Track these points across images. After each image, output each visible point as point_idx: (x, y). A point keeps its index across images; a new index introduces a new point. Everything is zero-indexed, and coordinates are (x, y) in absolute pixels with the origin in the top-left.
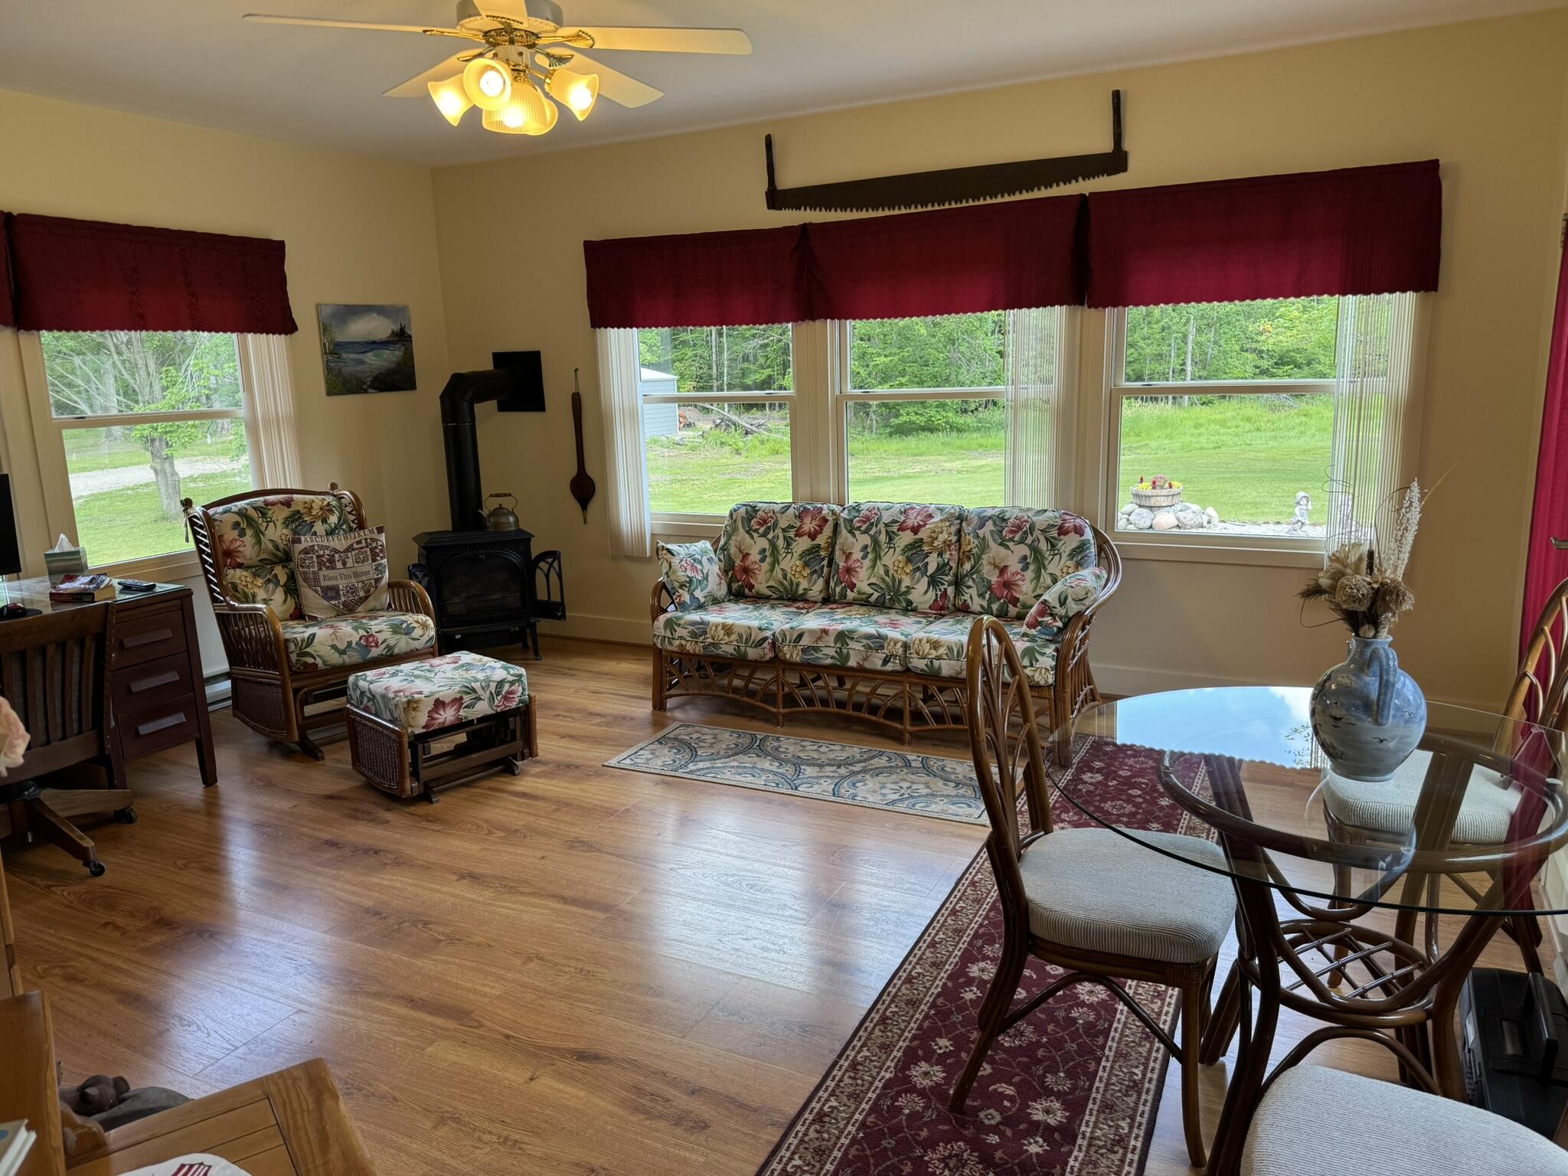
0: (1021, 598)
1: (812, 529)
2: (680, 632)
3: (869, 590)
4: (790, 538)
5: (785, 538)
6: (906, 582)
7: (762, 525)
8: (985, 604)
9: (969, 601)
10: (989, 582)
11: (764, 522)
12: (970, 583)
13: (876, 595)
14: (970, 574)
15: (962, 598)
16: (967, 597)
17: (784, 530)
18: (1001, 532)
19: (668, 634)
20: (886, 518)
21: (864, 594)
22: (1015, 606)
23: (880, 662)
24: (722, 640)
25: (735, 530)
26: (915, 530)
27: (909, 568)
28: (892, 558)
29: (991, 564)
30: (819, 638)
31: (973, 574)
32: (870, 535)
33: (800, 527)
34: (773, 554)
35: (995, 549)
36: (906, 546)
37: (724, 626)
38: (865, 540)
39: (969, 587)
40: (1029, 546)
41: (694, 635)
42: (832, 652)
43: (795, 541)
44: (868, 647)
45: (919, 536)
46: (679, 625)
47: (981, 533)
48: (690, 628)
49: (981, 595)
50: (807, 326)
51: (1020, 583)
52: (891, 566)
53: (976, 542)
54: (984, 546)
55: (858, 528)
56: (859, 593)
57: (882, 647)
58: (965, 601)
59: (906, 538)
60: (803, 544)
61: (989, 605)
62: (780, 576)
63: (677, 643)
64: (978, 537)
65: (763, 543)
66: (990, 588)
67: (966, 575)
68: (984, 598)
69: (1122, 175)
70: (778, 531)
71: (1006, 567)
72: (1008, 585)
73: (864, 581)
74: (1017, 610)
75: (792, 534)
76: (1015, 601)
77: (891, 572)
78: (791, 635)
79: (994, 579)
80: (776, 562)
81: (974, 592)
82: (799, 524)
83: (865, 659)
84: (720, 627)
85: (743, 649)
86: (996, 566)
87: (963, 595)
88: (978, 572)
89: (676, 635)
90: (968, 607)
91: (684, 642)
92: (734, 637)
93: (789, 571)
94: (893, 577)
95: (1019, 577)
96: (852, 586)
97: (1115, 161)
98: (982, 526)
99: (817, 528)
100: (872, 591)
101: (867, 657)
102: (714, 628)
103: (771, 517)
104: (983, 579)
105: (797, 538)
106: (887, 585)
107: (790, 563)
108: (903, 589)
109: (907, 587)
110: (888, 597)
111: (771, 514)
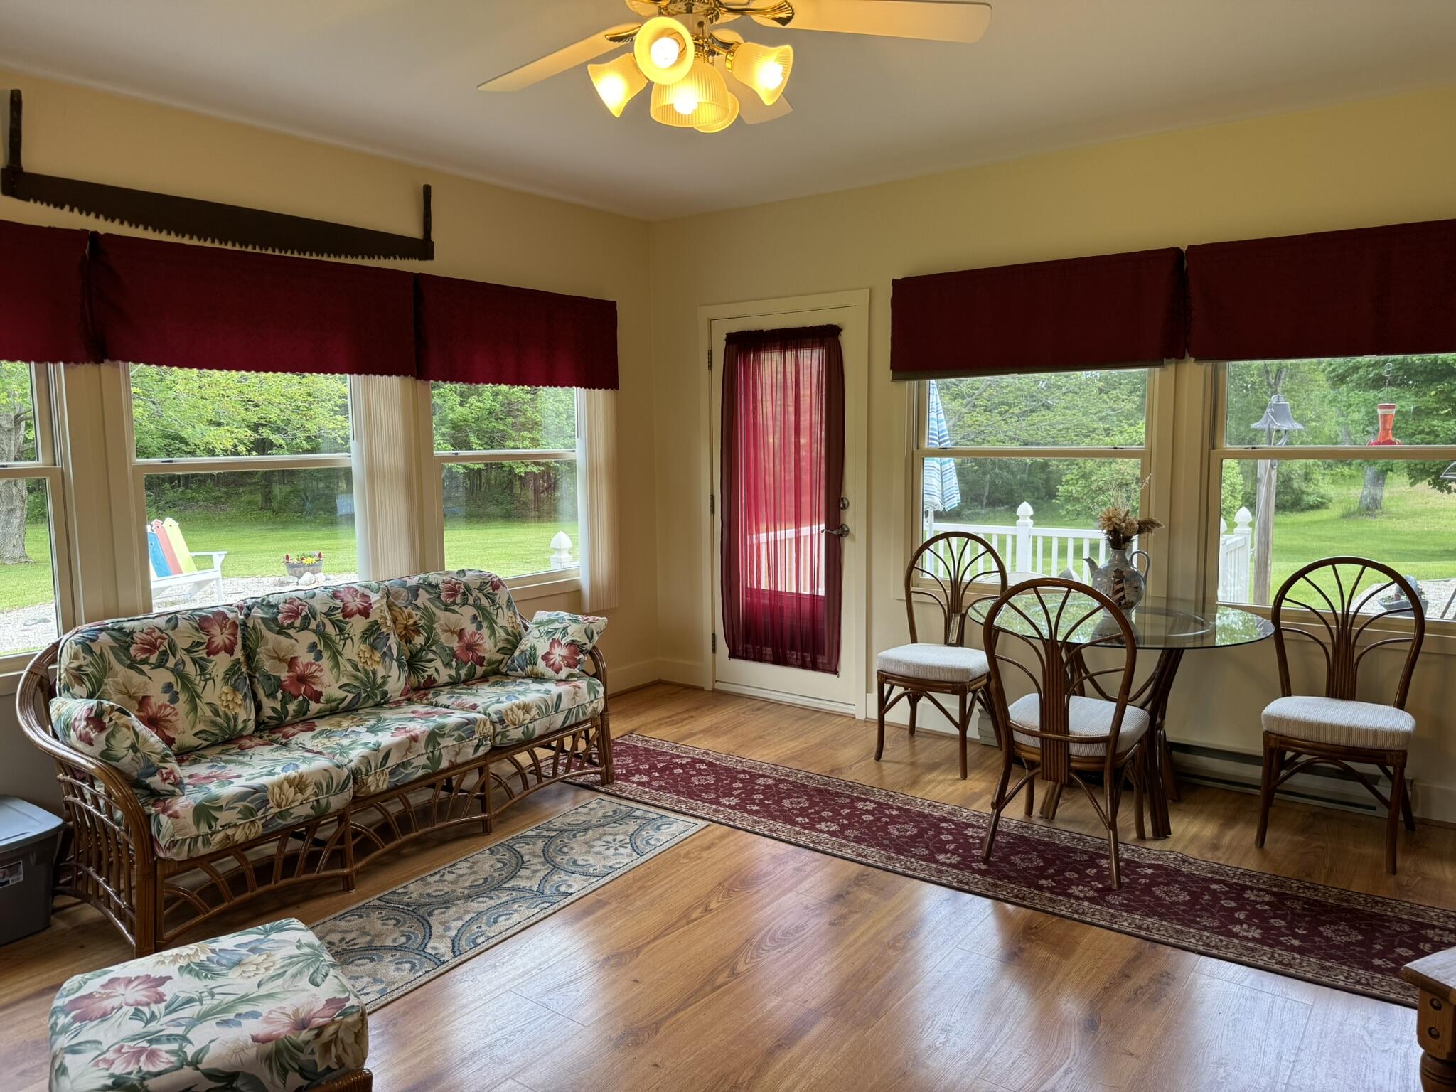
0: (486, 656)
1: (227, 641)
2: (224, 817)
3: (341, 694)
4: (202, 659)
5: (194, 661)
6: (381, 672)
7: (151, 652)
8: (453, 672)
9: (435, 675)
10: (451, 649)
11: (151, 647)
12: (431, 656)
13: (350, 696)
14: (427, 647)
15: (425, 675)
16: (431, 671)
17: (188, 651)
18: (439, 598)
19: (204, 829)
20: (320, 608)
21: (335, 700)
22: (482, 665)
23: (472, 750)
24: (293, 801)
25: (105, 669)
26: (365, 612)
27: (377, 656)
28: (353, 650)
29: (445, 631)
30: (409, 750)
31: (431, 646)
32: (311, 630)
33: (210, 642)
34: (184, 686)
35: (443, 617)
36: (364, 633)
37: (290, 781)
38: (309, 637)
39: (430, 661)
40: (474, 605)
41: (248, 813)
42: (423, 760)
43: (210, 662)
44: (460, 738)
45: (371, 619)
46: (219, 809)
47: (419, 602)
48: (240, 805)
49: (448, 665)
50: (86, 371)
51: (481, 642)
52: (356, 659)
53: (419, 613)
54: (431, 618)
55: (291, 626)
56: (328, 701)
57: (473, 733)
58: (430, 676)
59: (357, 625)
60: (221, 663)
61: (458, 673)
62: (208, 713)
63: (219, 837)
64: (418, 608)
65: (164, 676)
66: (454, 655)
67: (422, 649)
68: (451, 666)
69: (429, 262)
70: (181, 654)
71: (462, 630)
72: (470, 647)
73: (331, 684)
74: (483, 668)
75: (202, 653)
76: (481, 661)
77: (360, 665)
78: (376, 758)
79: (455, 645)
80: (194, 697)
81: (438, 664)
82: (206, 638)
83: (457, 754)
84: (286, 786)
85: (323, 802)
86: (453, 632)
87: (424, 671)
88: (435, 642)
89: (217, 826)
90: (435, 681)
91: (230, 832)
92: (309, 791)
93: (220, 703)
94: (365, 670)
95: (477, 636)
96: (317, 696)
97: (423, 248)
98: (416, 597)
99: (232, 638)
100: (345, 694)
101: (460, 749)
102: (277, 790)
103: (160, 637)
104: (444, 648)
105: (212, 657)
106: (362, 682)
107: (215, 693)
108: (379, 681)
109: (383, 677)
110: (364, 695)
111: (158, 633)
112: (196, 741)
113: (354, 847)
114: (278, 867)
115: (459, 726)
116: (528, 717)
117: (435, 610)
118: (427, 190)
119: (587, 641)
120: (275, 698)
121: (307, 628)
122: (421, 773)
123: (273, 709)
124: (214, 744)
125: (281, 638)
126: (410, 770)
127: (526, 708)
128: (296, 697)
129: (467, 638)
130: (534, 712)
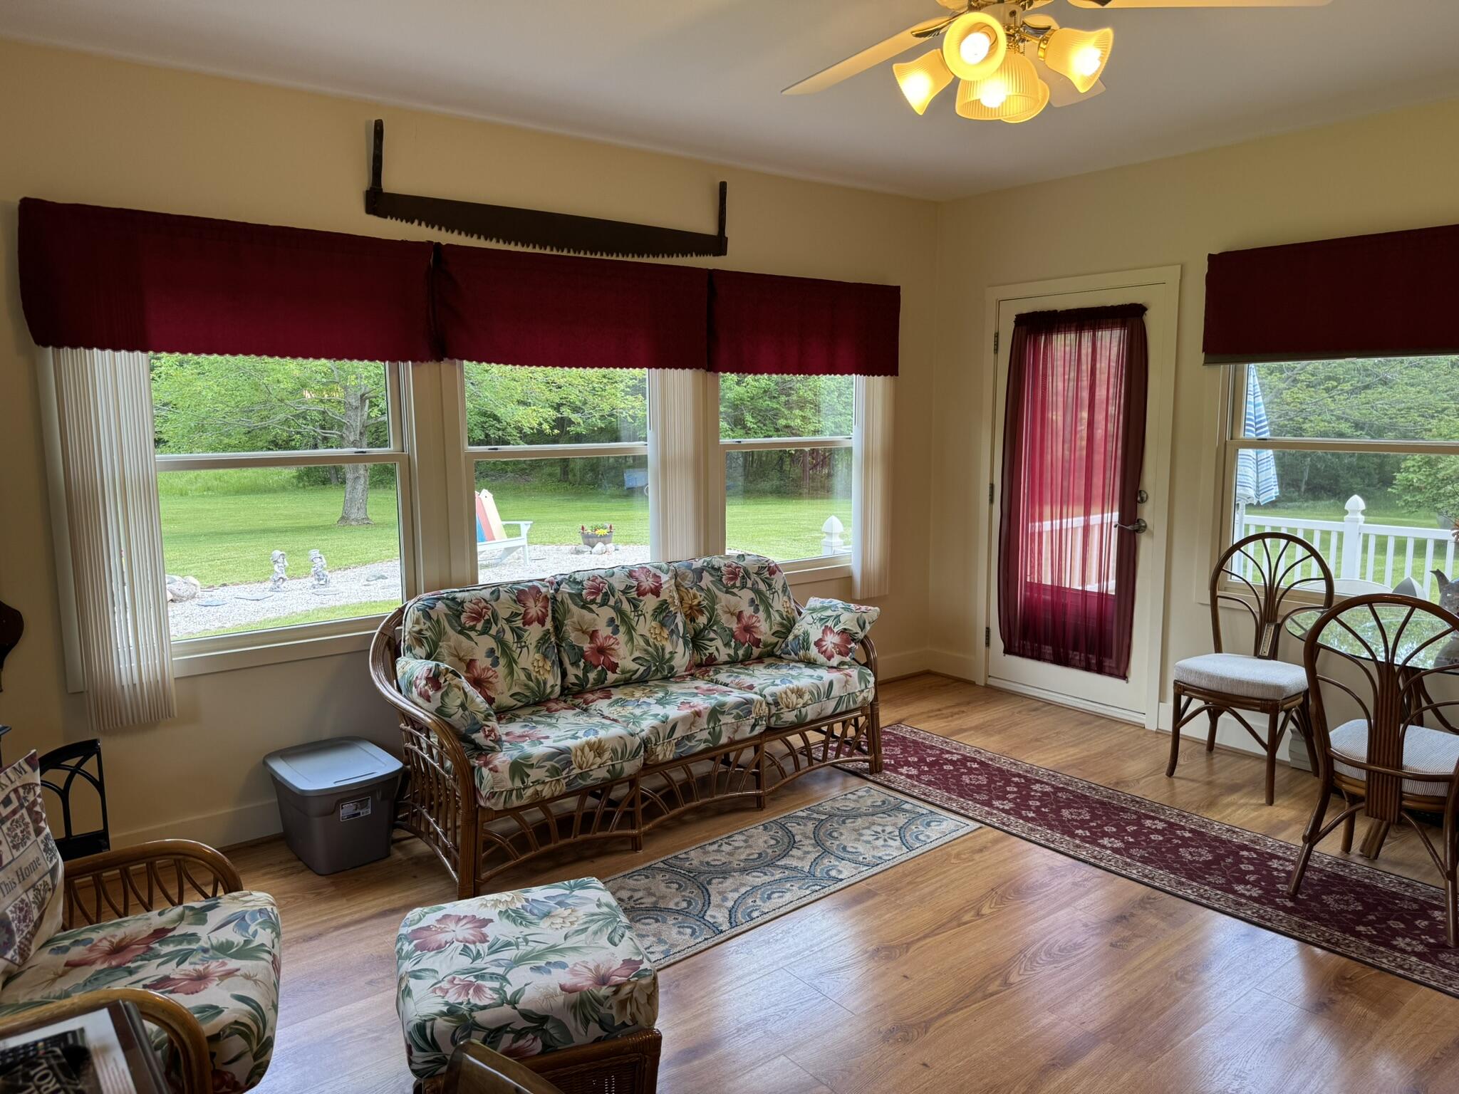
0: (762, 638)
1: (540, 613)
2: (535, 774)
3: (634, 666)
4: (518, 628)
5: (512, 630)
6: (669, 648)
7: (478, 620)
8: (732, 652)
9: (716, 653)
10: (731, 630)
11: (478, 616)
12: (712, 635)
13: (642, 669)
14: (708, 626)
15: (707, 652)
16: (712, 650)
17: (508, 620)
18: (721, 580)
19: (518, 784)
20: (619, 586)
21: (629, 672)
22: (758, 647)
23: (748, 729)
24: (592, 764)
25: (441, 634)
26: (656, 591)
27: (666, 633)
28: (646, 626)
29: (726, 612)
30: (693, 724)
31: (713, 625)
32: (610, 606)
33: (526, 613)
34: (502, 653)
35: (724, 598)
36: (655, 610)
37: (591, 746)
38: (607, 613)
39: (712, 640)
40: (752, 589)
41: (555, 772)
42: (705, 735)
43: (525, 631)
44: (738, 717)
45: (662, 598)
46: (532, 766)
47: (703, 584)
48: (548, 764)
49: (727, 645)
50: (429, 368)
51: (758, 625)
52: (648, 635)
53: (703, 595)
54: (713, 599)
55: (593, 601)
56: (623, 672)
57: (750, 712)
58: (711, 654)
59: (649, 603)
60: (534, 633)
61: (736, 653)
62: (523, 677)
63: (529, 792)
64: (702, 589)
65: (487, 642)
66: (733, 636)
67: (705, 628)
68: (730, 646)
69: (722, 257)
70: (502, 623)
71: (741, 612)
72: (748, 629)
73: (626, 657)
74: (760, 650)
75: (519, 623)
76: (757, 643)
77: (651, 641)
78: (664, 730)
79: (734, 626)
80: (511, 662)
81: (719, 643)
82: (523, 610)
83: (736, 731)
84: (587, 749)
85: (618, 767)
86: (732, 614)
87: (706, 649)
88: (716, 623)
89: (529, 781)
90: (715, 659)
91: (539, 788)
92: (607, 755)
93: (532, 668)
94: (655, 645)
95: (754, 619)
96: (613, 667)
97: (717, 244)
98: (701, 579)
99: (544, 610)
100: (637, 666)
101: (738, 727)
102: (579, 753)
103: (485, 608)
104: (724, 629)
105: (527, 627)
106: (652, 656)
107: (529, 659)
108: (667, 656)
109: (671, 653)
110: (653, 669)
111: (483, 604)
112: (512, 702)
113: (643, 810)
114: (577, 822)
115: (738, 706)
116: (801, 702)
117: (717, 592)
118: (723, 186)
119: (859, 630)
120: (578, 666)
121: (606, 605)
122: (703, 746)
123: (576, 676)
124: (527, 705)
125: (585, 612)
126: (693, 743)
127: (799, 693)
128: (596, 667)
129: (745, 620)
130: (807, 697)
